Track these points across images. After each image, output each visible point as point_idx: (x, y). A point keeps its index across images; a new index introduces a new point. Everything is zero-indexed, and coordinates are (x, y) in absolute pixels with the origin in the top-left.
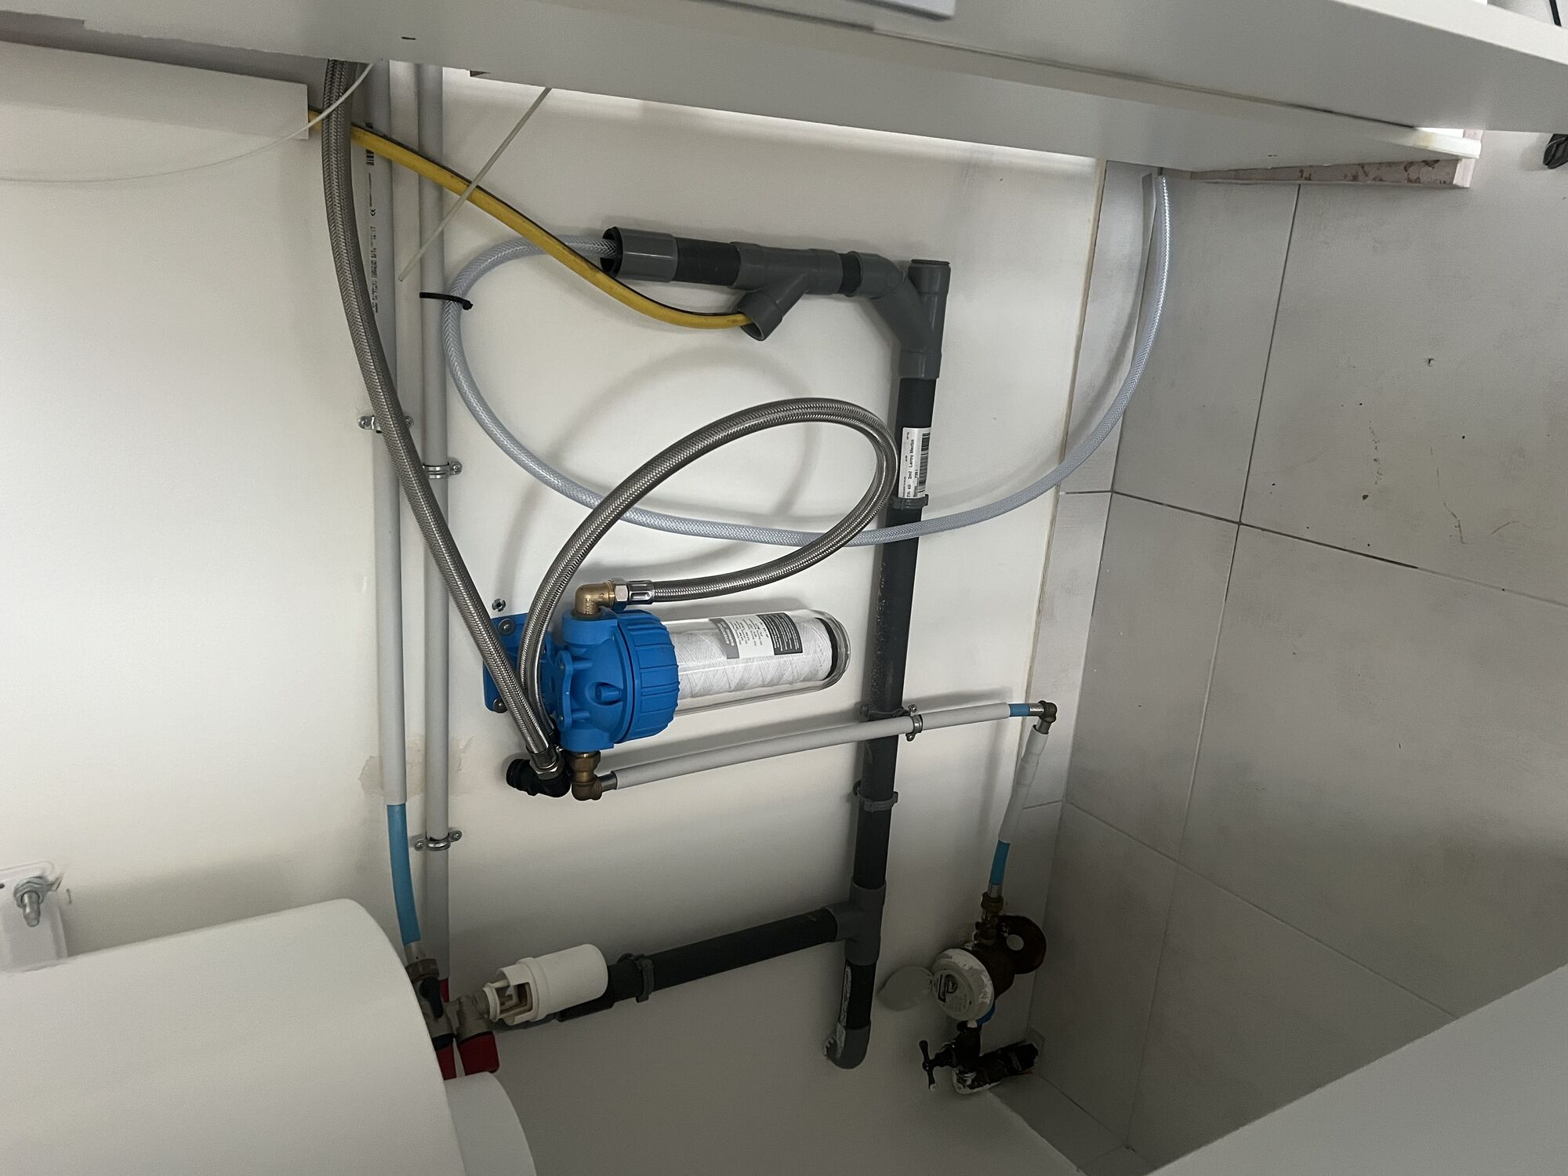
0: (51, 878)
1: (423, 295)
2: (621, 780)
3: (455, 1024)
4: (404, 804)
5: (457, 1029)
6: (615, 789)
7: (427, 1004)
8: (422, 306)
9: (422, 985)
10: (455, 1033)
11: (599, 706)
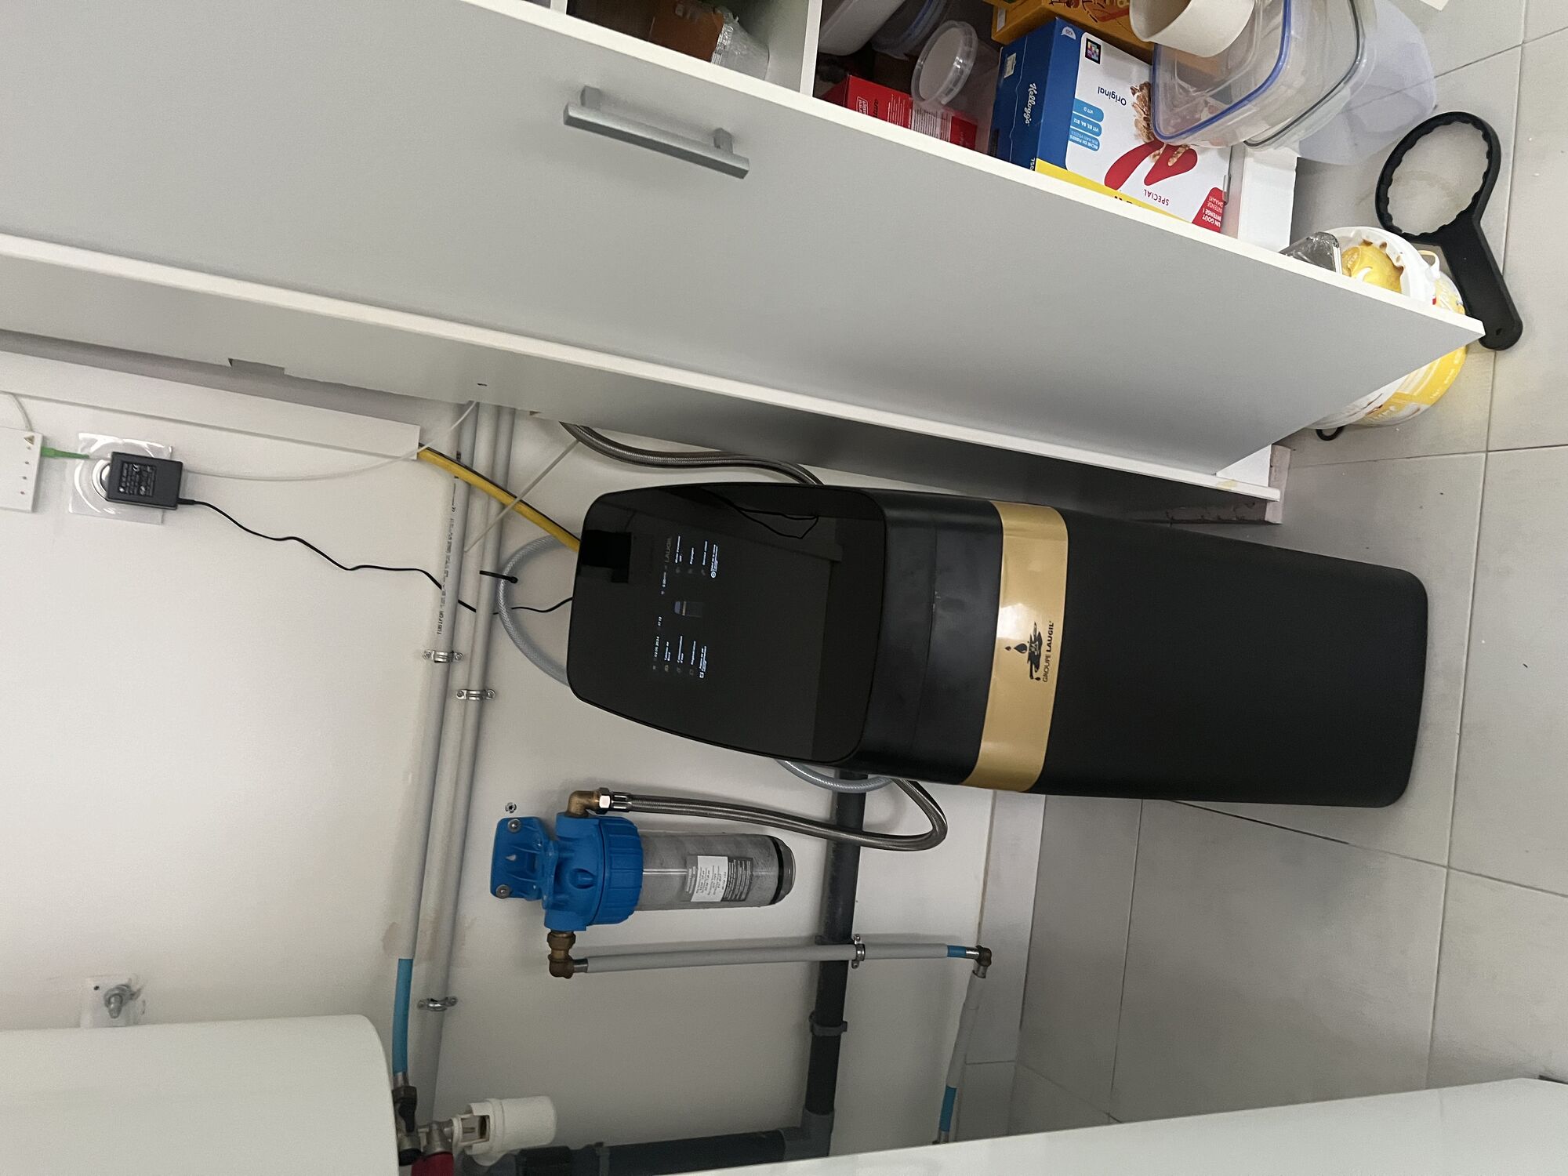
0: (134, 989)
1: (482, 573)
2: (591, 965)
3: (424, 1142)
4: (412, 960)
5: (424, 1147)
6: (586, 972)
7: (403, 1123)
8: (480, 580)
9: (401, 1107)
10: (422, 1150)
11: (575, 888)
